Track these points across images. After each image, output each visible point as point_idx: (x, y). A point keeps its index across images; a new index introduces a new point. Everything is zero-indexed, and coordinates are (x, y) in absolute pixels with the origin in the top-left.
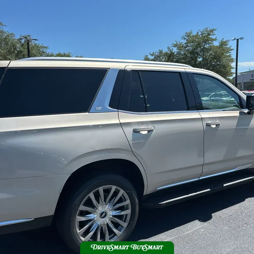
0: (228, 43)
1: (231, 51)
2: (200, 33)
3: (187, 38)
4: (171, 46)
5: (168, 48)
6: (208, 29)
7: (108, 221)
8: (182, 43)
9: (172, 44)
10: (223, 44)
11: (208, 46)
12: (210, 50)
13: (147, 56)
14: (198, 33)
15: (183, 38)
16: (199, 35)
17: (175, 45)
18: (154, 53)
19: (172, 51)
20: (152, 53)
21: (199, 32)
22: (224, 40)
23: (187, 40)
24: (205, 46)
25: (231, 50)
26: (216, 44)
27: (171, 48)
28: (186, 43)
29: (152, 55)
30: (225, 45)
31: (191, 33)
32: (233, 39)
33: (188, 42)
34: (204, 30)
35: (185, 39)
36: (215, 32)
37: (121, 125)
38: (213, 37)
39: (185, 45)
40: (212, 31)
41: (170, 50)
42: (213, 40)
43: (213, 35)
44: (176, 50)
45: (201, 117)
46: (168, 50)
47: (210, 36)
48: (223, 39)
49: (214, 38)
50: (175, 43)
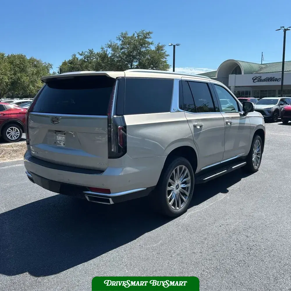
0: (164, 48)
1: (167, 57)
2: (136, 35)
3: (123, 39)
4: (105, 46)
5: (102, 48)
6: (145, 32)
8: (117, 44)
9: (107, 44)
10: (159, 48)
11: (144, 49)
12: (147, 54)
13: (75, 55)
14: (134, 35)
15: (118, 39)
16: (135, 37)
17: (110, 46)
18: (83, 52)
19: (106, 52)
20: (81, 53)
21: (135, 33)
22: (160, 45)
23: (122, 41)
24: (142, 50)
25: (167, 55)
26: (153, 48)
27: (106, 49)
28: (122, 45)
29: (81, 55)
30: (161, 50)
31: (126, 34)
32: (170, 44)
33: (124, 43)
34: (140, 32)
35: (120, 40)
36: (151, 35)
37: (188, 121)
38: (150, 40)
39: (120, 47)
40: (149, 33)
41: (104, 51)
42: (149, 43)
43: (149, 38)
44: (111, 52)
45: (223, 117)
46: (102, 50)
47: (147, 40)
48: (159, 43)
49: (150, 42)
50: (110, 43)
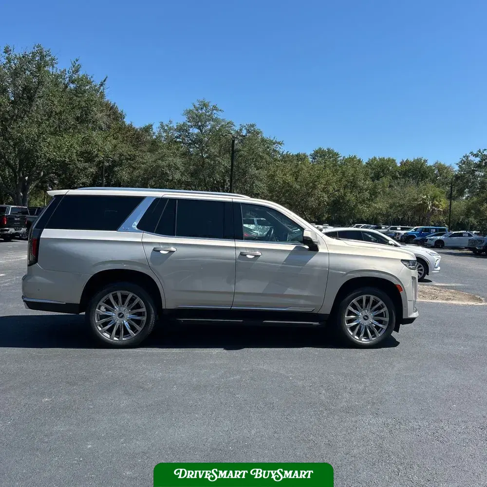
7: (125, 322)
37: (142, 243)
